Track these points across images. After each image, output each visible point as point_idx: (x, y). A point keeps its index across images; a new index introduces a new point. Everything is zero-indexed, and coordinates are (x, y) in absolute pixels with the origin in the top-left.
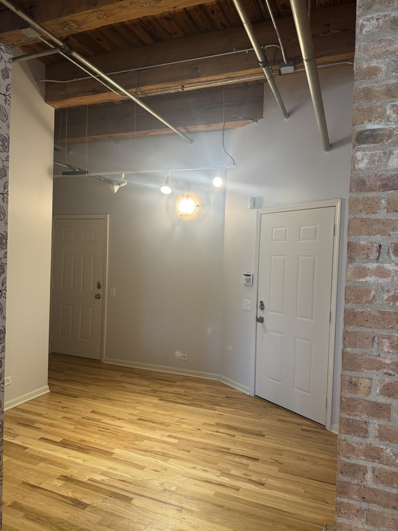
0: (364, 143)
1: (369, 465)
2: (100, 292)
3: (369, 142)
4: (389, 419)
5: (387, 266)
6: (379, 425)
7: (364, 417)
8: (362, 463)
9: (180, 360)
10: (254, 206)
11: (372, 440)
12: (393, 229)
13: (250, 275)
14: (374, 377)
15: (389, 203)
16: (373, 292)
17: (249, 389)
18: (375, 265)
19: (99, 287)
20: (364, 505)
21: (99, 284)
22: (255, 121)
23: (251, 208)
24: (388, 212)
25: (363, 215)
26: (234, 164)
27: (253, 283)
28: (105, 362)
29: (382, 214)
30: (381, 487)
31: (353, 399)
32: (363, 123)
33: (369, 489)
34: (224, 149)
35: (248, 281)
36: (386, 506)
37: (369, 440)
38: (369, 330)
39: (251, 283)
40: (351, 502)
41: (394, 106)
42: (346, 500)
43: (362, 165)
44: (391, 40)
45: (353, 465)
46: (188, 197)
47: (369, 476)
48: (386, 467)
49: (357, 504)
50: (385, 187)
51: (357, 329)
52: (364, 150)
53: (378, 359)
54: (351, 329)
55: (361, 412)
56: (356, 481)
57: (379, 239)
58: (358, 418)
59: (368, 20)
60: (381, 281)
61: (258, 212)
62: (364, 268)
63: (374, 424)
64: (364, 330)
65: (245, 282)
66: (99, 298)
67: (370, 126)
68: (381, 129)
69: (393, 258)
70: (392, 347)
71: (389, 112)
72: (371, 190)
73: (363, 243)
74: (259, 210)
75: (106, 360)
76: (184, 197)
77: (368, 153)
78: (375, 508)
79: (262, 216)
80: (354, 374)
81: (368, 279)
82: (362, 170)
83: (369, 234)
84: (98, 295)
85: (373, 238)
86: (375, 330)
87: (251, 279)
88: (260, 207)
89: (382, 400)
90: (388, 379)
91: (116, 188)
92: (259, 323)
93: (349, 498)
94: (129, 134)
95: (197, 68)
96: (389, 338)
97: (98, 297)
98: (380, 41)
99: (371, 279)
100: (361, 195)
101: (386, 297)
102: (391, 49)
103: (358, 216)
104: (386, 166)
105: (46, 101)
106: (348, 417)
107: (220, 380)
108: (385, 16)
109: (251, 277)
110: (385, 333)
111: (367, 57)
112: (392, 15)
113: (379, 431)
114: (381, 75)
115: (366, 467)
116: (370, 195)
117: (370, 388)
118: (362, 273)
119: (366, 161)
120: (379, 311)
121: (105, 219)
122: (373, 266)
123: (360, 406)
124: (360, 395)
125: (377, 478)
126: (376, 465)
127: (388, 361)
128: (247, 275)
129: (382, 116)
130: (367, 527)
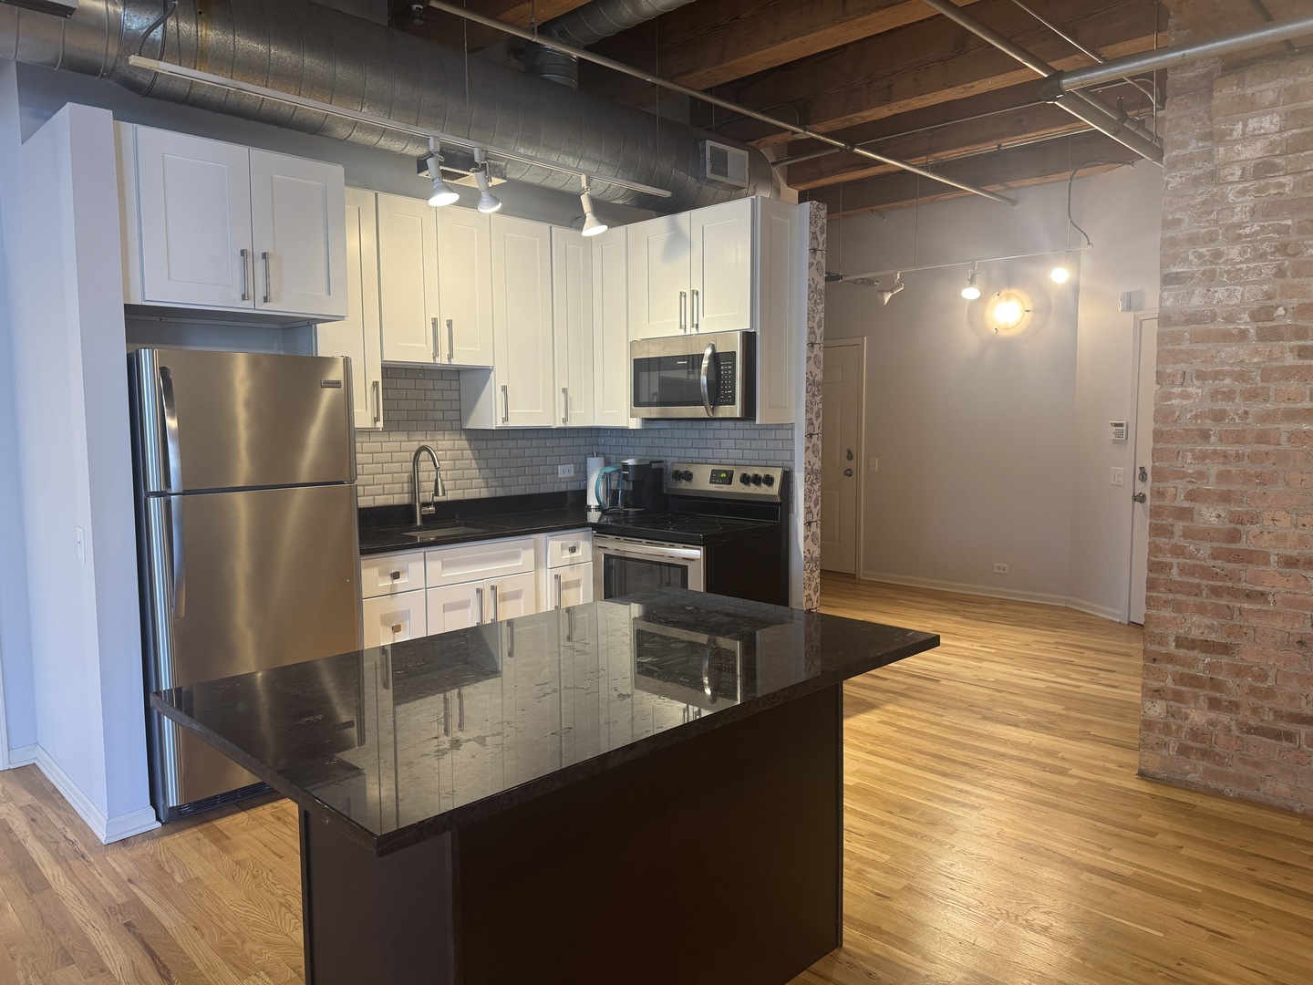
0: (1170, 284)
1: (1175, 561)
2: (851, 465)
3: (1174, 284)
4: (1192, 520)
5: (1190, 389)
6: (1183, 526)
7: (1170, 521)
8: (1168, 560)
9: (996, 573)
10: (1129, 307)
11: (1177, 540)
12: (1195, 358)
13: (1121, 425)
14: (1180, 486)
15: (1191, 336)
16: (1178, 413)
17: (1120, 613)
18: (1180, 389)
19: (850, 456)
20: (1171, 596)
21: (849, 452)
22: (1129, 164)
23: (1123, 310)
24: (1191, 343)
25: (1170, 347)
26: (1089, 244)
27: (1127, 438)
28: (862, 578)
29: (1186, 346)
30: (1185, 579)
31: (1160, 506)
32: (1168, 267)
33: (1175, 582)
34: (1071, 221)
35: (1118, 434)
36: (1189, 594)
37: (1175, 540)
38: (1175, 446)
39: (1124, 438)
40: (1159, 595)
41: (1195, 252)
42: (1155, 594)
43: (1168, 304)
44: (1191, 195)
45: (1161, 562)
46: (1008, 297)
47: (1175, 571)
48: (1189, 561)
49: (1164, 596)
50: (1188, 322)
51: (1164, 446)
52: (1170, 290)
53: (1182, 469)
54: (1159, 446)
55: (1168, 517)
56: (1163, 577)
57: (1183, 366)
58: (1164, 522)
59: (1173, 178)
60: (1184, 402)
61: (1135, 317)
62: (1170, 393)
63: (1179, 526)
64: (1170, 446)
65: (1113, 437)
66: (850, 476)
67: (1175, 270)
68: (1184, 272)
69: (1195, 382)
70: (1195, 459)
71: (1191, 257)
72: (1176, 325)
73: (1168, 371)
74: (1138, 313)
75: (863, 574)
76: (1001, 298)
77: (1172, 292)
78: (1180, 597)
79: (1143, 325)
80: (1161, 485)
81: (1173, 401)
82: (1167, 307)
83: (1174, 363)
84: (848, 470)
85: (1178, 366)
86: (1180, 446)
87: (1125, 431)
88: (1140, 308)
89: (1186, 504)
90: (1190, 487)
91: (887, 297)
92: (1137, 504)
93: (1158, 592)
94: (905, 203)
95: (1021, 120)
96: (1191, 451)
97: (848, 473)
98: (1183, 196)
99: (1176, 402)
100: (1167, 330)
101: (1189, 416)
102: (1192, 203)
103: (1165, 347)
104: (1188, 303)
105: (788, 185)
106: (1156, 522)
107: (1068, 606)
108: (1187, 175)
109: (1124, 428)
110: (1189, 447)
111: (1172, 210)
112: (1193, 173)
113: (1183, 531)
114: (1184, 226)
115: (1172, 564)
116: (1174, 329)
117: (1175, 495)
118: (1169, 396)
119: (1171, 300)
120: (1184, 429)
121: (860, 345)
122: (1177, 390)
123: (1167, 512)
124: (1167, 503)
125: (1182, 571)
126: (1181, 560)
127: (1190, 471)
128: (1116, 425)
129: (1186, 261)
130: (1173, 615)
